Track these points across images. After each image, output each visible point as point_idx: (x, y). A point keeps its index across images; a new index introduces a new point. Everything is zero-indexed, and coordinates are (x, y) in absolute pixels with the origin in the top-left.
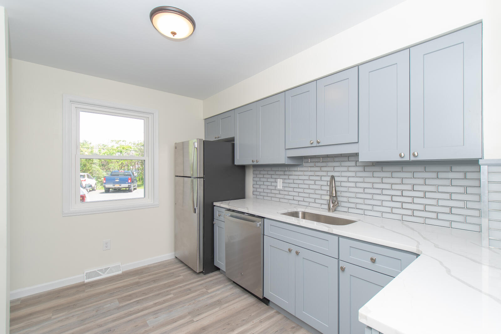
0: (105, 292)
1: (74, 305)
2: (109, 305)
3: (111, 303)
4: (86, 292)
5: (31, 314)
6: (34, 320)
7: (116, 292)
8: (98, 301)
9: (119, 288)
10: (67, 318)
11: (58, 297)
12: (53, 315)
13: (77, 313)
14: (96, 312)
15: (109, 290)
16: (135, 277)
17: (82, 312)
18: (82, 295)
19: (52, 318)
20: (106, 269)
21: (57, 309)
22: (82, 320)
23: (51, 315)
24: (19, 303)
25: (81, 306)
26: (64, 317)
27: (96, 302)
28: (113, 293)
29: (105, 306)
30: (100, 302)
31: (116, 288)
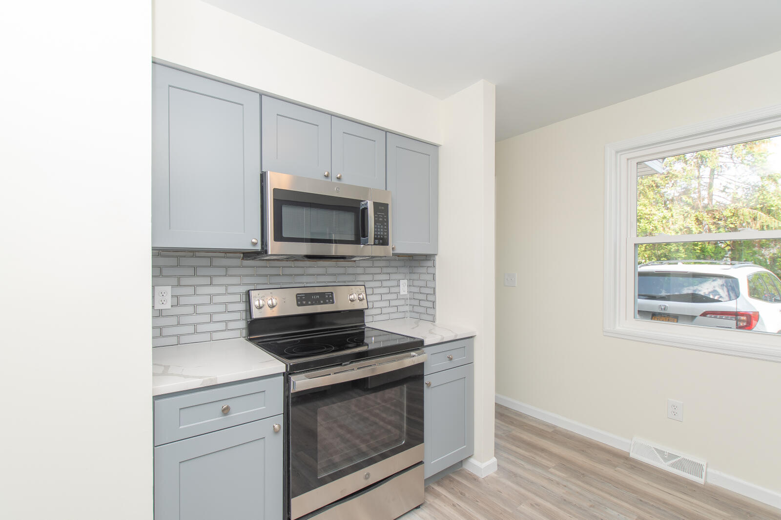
0: (635, 491)
1: (583, 474)
2: (616, 513)
3: (621, 514)
4: (616, 471)
5: (543, 450)
6: (538, 459)
7: (653, 506)
8: (612, 495)
9: (665, 503)
10: (558, 483)
11: (582, 452)
12: (554, 468)
13: (574, 487)
14: (591, 506)
15: (646, 494)
16: (721, 512)
17: (578, 490)
18: (607, 471)
19: (550, 470)
20: (672, 456)
21: (565, 465)
22: (565, 500)
23: (553, 465)
24: (550, 430)
25: (587, 483)
26: (557, 479)
27: (609, 494)
28: (646, 503)
29: (609, 511)
30: (612, 498)
31: (659, 500)
